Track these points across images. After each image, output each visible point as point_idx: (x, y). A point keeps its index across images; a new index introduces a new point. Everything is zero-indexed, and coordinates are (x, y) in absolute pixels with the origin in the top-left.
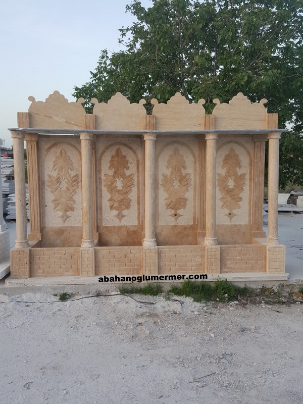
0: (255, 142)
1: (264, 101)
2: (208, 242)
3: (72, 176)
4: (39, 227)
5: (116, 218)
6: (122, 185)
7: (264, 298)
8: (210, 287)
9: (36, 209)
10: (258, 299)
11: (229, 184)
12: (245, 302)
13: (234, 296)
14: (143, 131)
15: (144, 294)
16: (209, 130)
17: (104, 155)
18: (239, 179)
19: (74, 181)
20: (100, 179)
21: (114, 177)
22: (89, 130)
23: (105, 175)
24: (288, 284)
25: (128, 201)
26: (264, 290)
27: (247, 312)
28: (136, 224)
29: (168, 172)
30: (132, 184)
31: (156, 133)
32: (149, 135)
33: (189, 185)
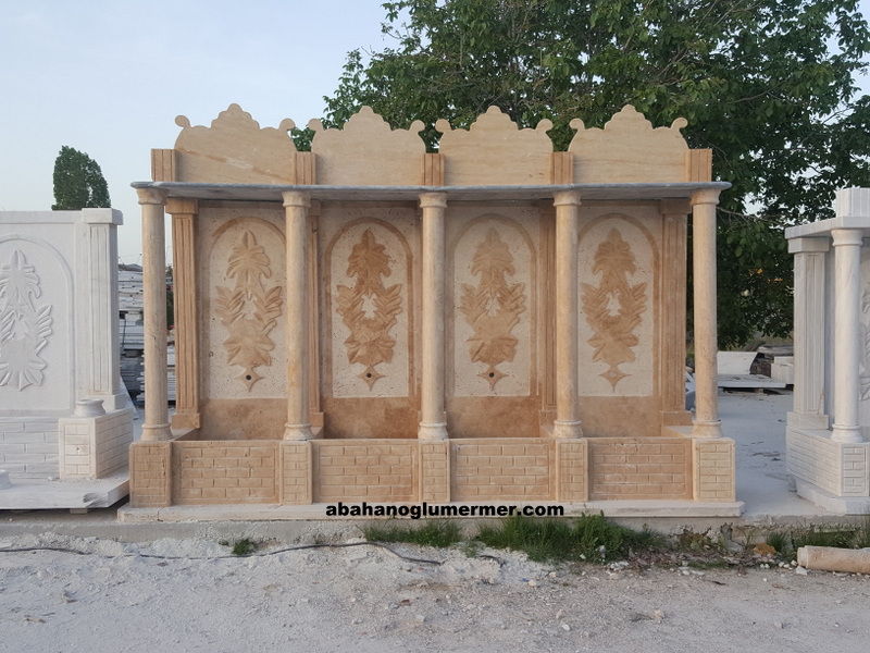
0: (664, 215)
1: (681, 122)
2: (562, 429)
3: (268, 289)
4: (196, 400)
5: (361, 380)
6: (376, 309)
7: (688, 555)
8: (566, 528)
9: (189, 359)
10: (673, 557)
11: (609, 306)
12: (645, 563)
13: (619, 549)
14: (417, 187)
15: (419, 542)
16: (560, 186)
17: (338, 244)
18: (632, 297)
19: (273, 300)
20: (328, 295)
21: (358, 291)
22: (301, 186)
23: (338, 287)
24: (741, 524)
25: (388, 344)
26: (686, 538)
27: (648, 583)
28: (407, 395)
29: (475, 281)
30: (397, 307)
31: (445, 191)
32: (431, 197)
33: (520, 310)
